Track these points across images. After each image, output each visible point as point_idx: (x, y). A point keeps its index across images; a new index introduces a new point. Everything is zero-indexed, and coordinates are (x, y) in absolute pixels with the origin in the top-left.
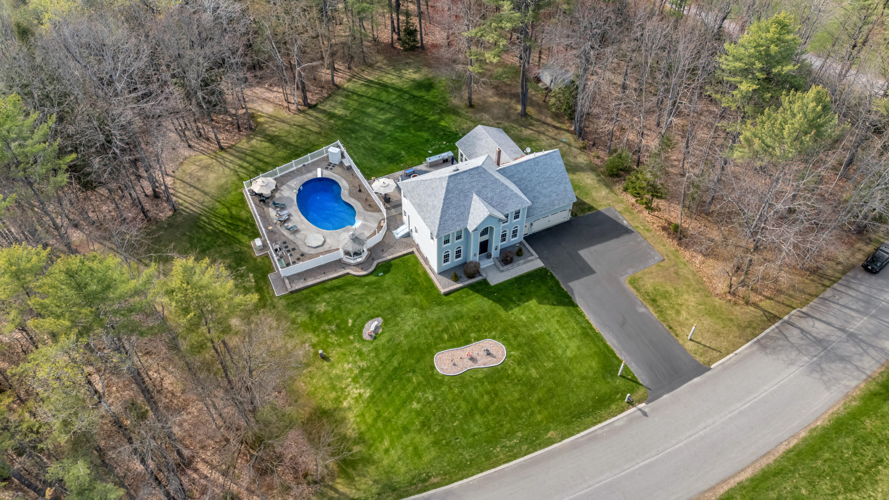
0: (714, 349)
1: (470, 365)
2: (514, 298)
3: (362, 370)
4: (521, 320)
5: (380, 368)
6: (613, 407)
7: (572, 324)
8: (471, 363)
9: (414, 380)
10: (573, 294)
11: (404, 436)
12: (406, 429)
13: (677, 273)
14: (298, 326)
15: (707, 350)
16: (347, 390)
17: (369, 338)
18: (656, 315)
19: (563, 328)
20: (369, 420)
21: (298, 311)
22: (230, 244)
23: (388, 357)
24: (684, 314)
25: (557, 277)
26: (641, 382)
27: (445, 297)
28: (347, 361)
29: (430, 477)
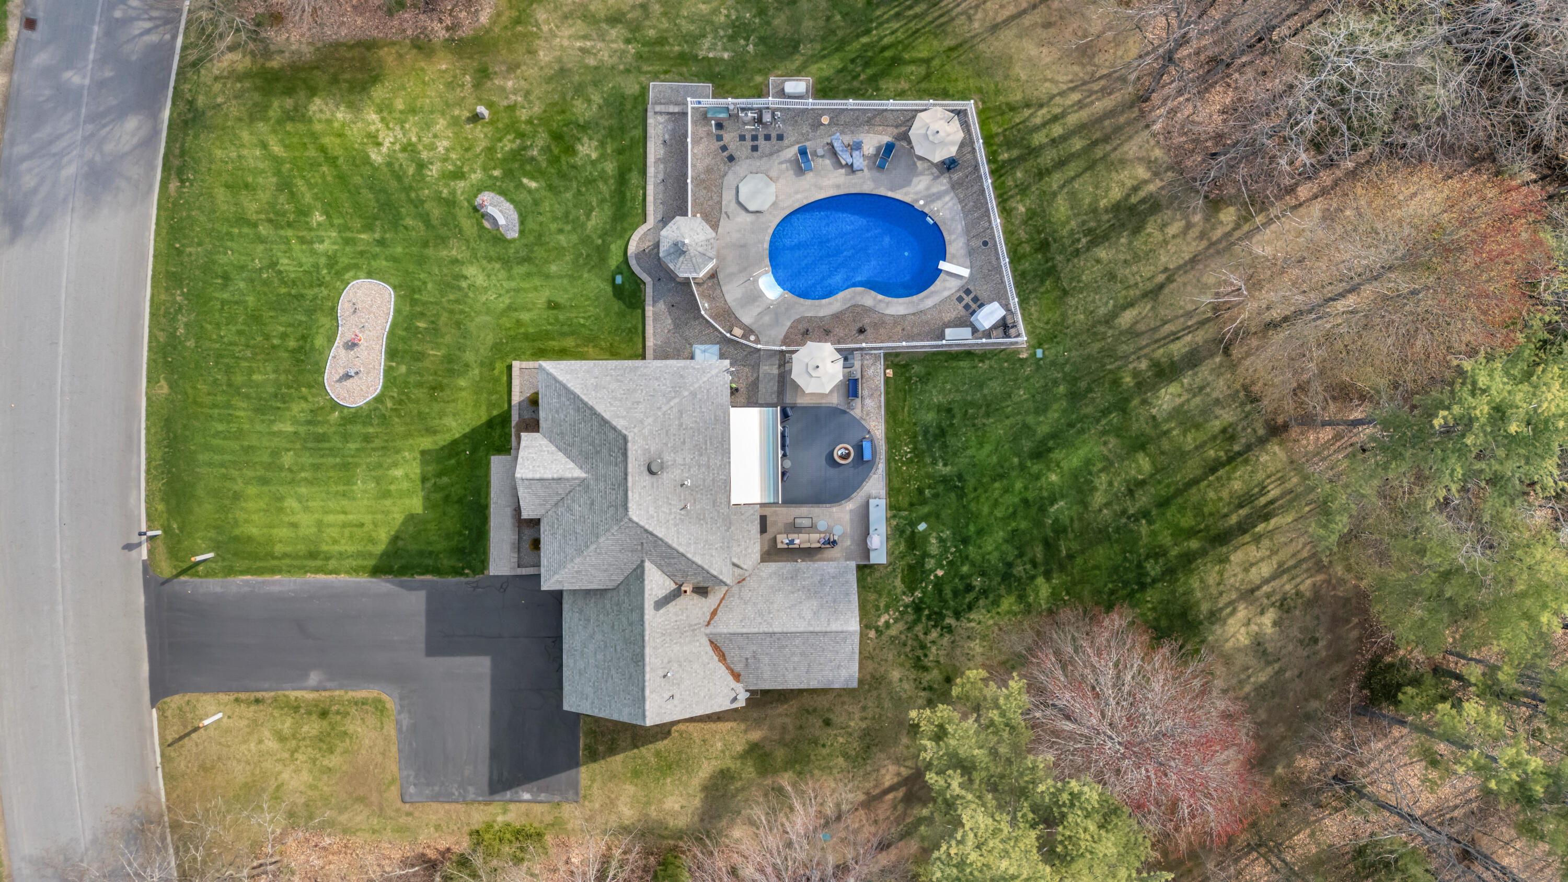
0: (181, 738)
1: (344, 333)
2: (445, 480)
3: (421, 166)
4: (395, 465)
5: (413, 195)
6: (161, 507)
7: (346, 547)
8: (349, 336)
9: (363, 236)
10: (402, 585)
11: (274, 180)
12: (285, 185)
13: (361, 800)
14: (568, 98)
15: (185, 727)
16: (398, 128)
17: (478, 201)
18: (293, 694)
19: (344, 525)
20: (326, 140)
21: (600, 107)
22: (823, 39)
23: (428, 215)
24: (271, 744)
25: (452, 580)
26: (183, 578)
27: (505, 364)
28: (453, 149)
29: (182, 181)
